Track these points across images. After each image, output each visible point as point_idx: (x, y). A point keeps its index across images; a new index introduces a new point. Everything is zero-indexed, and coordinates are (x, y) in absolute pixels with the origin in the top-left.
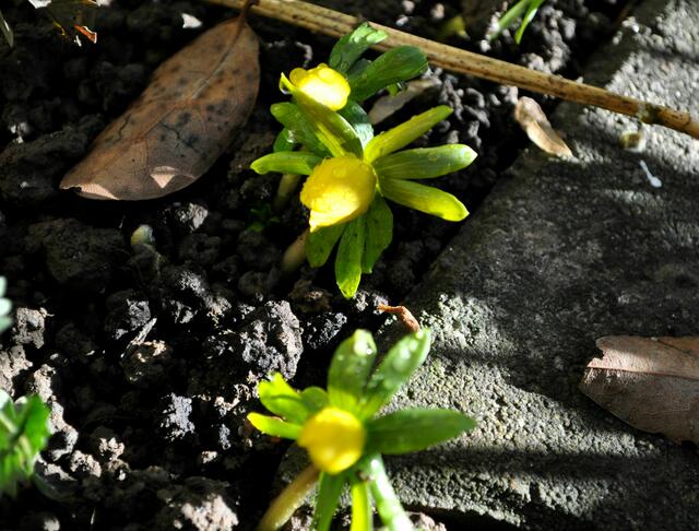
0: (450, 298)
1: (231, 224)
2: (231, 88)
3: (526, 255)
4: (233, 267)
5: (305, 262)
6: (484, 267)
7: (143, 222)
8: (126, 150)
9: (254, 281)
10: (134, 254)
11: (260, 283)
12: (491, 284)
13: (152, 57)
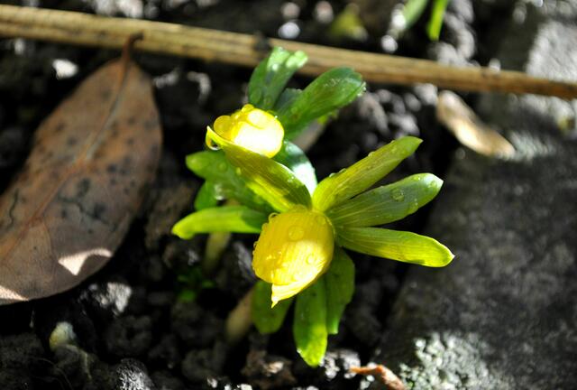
0: (427, 344)
1: (159, 299)
2: (130, 142)
3: (495, 275)
4: (172, 350)
5: (253, 329)
6: (455, 299)
7: (61, 319)
8: (23, 236)
9: (200, 363)
10: (56, 361)
11: (207, 363)
12: (466, 317)
13: (26, 114)
